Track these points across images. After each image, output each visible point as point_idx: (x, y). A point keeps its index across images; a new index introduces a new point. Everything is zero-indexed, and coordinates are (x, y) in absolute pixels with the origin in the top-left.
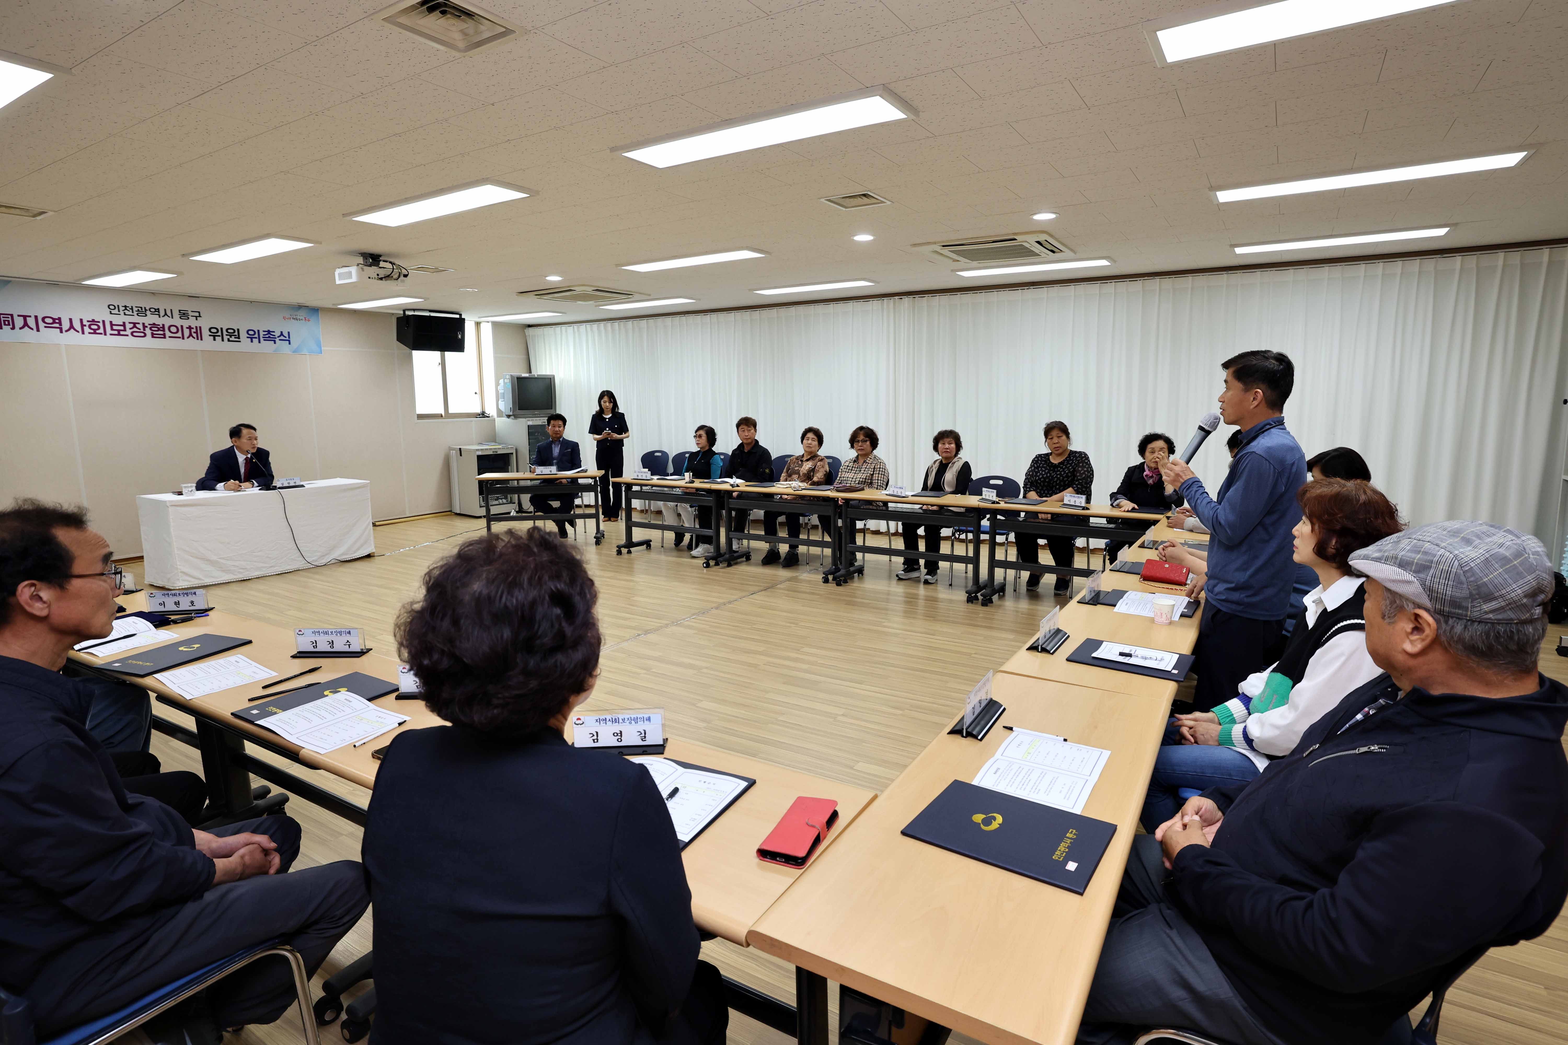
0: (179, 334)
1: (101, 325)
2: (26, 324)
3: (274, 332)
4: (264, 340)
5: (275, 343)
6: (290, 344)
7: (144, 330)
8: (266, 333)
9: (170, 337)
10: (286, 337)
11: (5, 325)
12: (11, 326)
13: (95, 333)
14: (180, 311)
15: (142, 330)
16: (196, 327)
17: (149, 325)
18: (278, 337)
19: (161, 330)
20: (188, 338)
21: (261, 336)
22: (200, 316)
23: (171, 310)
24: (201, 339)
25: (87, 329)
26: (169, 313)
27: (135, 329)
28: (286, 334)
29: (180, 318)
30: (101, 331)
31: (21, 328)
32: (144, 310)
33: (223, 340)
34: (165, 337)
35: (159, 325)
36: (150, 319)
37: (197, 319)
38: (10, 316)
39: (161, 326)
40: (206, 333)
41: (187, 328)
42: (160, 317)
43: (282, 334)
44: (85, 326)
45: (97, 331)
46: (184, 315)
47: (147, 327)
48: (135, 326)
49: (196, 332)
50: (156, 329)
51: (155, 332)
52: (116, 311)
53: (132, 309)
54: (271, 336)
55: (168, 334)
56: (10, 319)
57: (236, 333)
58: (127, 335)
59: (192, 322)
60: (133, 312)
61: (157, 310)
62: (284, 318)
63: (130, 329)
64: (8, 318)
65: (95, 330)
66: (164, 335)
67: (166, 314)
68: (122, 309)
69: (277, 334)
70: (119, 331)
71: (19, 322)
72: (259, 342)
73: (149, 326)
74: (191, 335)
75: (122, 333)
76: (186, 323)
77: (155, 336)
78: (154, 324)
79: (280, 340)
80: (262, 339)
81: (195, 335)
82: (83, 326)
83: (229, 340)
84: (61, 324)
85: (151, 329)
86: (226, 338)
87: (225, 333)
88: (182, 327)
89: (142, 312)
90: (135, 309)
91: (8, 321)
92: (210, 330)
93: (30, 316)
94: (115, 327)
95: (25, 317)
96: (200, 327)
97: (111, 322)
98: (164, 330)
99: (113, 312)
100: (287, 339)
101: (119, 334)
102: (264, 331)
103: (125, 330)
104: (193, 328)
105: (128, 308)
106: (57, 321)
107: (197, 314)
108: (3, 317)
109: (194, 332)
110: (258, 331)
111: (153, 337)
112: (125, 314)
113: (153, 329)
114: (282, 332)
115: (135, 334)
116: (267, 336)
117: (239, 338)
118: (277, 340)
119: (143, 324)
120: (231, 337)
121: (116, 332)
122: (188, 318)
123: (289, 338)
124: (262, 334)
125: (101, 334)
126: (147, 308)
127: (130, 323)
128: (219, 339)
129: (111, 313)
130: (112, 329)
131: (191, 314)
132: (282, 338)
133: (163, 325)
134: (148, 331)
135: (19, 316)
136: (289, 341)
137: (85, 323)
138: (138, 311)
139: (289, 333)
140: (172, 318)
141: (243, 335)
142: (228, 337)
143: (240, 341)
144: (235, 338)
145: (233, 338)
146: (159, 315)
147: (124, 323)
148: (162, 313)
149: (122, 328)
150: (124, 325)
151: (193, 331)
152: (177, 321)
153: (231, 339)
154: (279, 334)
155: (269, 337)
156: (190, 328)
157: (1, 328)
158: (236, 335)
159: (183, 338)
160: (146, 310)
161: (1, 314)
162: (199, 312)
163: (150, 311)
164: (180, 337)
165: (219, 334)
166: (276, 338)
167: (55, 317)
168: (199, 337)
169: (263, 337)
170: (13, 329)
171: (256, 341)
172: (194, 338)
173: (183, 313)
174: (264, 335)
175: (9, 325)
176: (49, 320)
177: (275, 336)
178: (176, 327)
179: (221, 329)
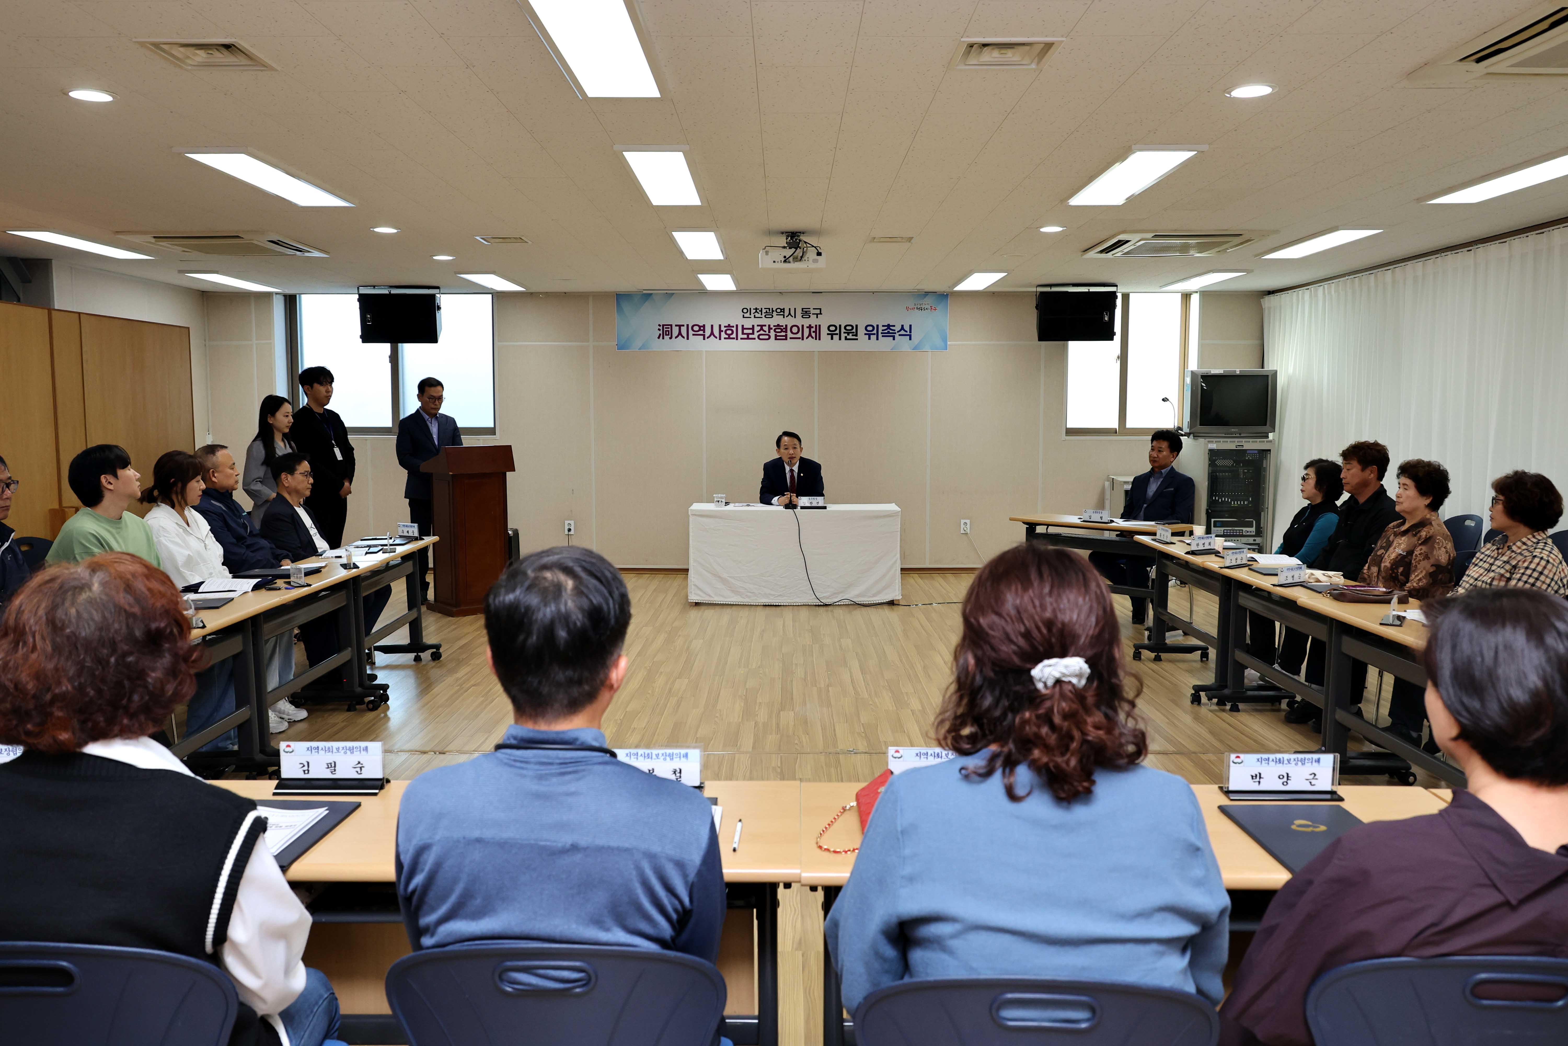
0: (800, 335)
1: (734, 329)
2: (680, 334)
3: (894, 326)
4: (883, 336)
5: (894, 339)
6: (910, 339)
7: (769, 332)
8: (886, 328)
9: (791, 338)
10: (906, 332)
11: (666, 335)
13: (729, 338)
14: (803, 309)
15: (767, 333)
16: (816, 326)
17: (774, 326)
18: (898, 332)
19: (784, 332)
20: (807, 338)
21: (880, 331)
22: (821, 314)
23: (795, 309)
24: (820, 339)
25: (723, 335)
26: (793, 314)
27: (762, 332)
28: (907, 328)
29: (802, 317)
30: (734, 336)
31: (676, 337)
32: (771, 311)
33: (840, 339)
34: (786, 339)
35: (783, 326)
36: (777, 320)
37: (817, 317)
38: (669, 326)
39: (784, 327)
40: (824, 331)
41: (807, 327)
42: (784, 317)
43: (902, 328)
44: (722, 331)
45: (731, 336)
46: (806, 313)
47: (772, 329)
48: (762, 329)
49: (815, 332)
50: (780, 330)
51: (778, 334)
52: (747, 315)
53: (761, 311)
54: (891, 331)
55: (790, 335)
56: (670, 329)
57: (854, 330)
58: (754, 339)
59: (813, 321)
60: (761, 315)
61: (783, 310)
62: (907, 308)
63: (758, 332)
64: (668, 328)
65: (729, 335)
66: (786, 336)
67: (790, 314)
68: (753, 311)
69: (898, 328)
70: (748, 334)
71: (675, 331)
72: (877, 339)
73: (774, 328)
74: (810, 335)
75: (751, 336)
76: (806, 322)
77: (778, 338)
78: (778, 325)
79: (900, 335)
80: (880, 335)
81: (813, 335)
82: (720, 331)
83: (846, 339)
84: (704, 332)
85: (775, 331)
86: (843, 335)
87: (843, 330)
88: (803, 326)
89: (769, 313)
90: (764, 311)
91: (669, 331)
92: (828, 329)
93: (683, 326)
94: (745, 331)
95: (680, 326)
96: (820, 326)
97: (743, 326)
98: (786, 332)
99: (746, 315)
100: (908, 333)
101: (748, 338)
102: (883, 326)
103: (753, 333)
104: (813, 327)
105: (758, 311)
106: (702, 328)
107: (818, 312)
109: (813, 332)
110: (878, 326)
111: (776, 339)
112: (755, 317)
113: (777, 330)
114: (902, 326)
115: (761, 337)
116: (886, 331)
117: (856, 335)
118: (897, 336)
119: (769, 326)
120: (848, 335)
121: (745, 336)
122: (809, 317)
123: (910, 332)
124: (881, 329)
125: (734, 338)
126: (774, 309)
127: (758, 326)
128: (836, 337)
129: (744, 317)
130: (743, 333)
131: (812, 311)
132: (902, 332)
133: (786, 326)
134: (772, 334)
135: (676, 326)
136: (910, 336)
137: (723, 329)
138: (766, 312)
139: (910, 326)
140: (795, 317)
141: (861, 331)
142: (846, 335)
143: (857, 339)
144: (852, 335)
145: (850, 336)
146: (784, 315)
147: (753, 326)
148: (786, 313)
149: (751, 331)
150: (753, 328)
151: (813, 330)
152: (799, 321)
153: (848, 337)
154: (900, 328)
155: (889, 333)
156: (810, 327)
157: (663, 338)
158: (854, 333)
159: (803, 339)
160: (773, 311)
161: (663, 325)
162: (820, 309)
163: (777, 312)
164: (799, 338)
165: (837, 332)
166: (895, 333)
167: (701, 324)
168: (818, 337)
169: (882, 333)
170: (671, 338)
171: (873, 337)
172: (813, 338)
173: (806, 311)
174: (883, 330)
175: (669, 335)
176: (696, 328)
177: (895, 330)
178: (798, 327)
179: (840, 326)
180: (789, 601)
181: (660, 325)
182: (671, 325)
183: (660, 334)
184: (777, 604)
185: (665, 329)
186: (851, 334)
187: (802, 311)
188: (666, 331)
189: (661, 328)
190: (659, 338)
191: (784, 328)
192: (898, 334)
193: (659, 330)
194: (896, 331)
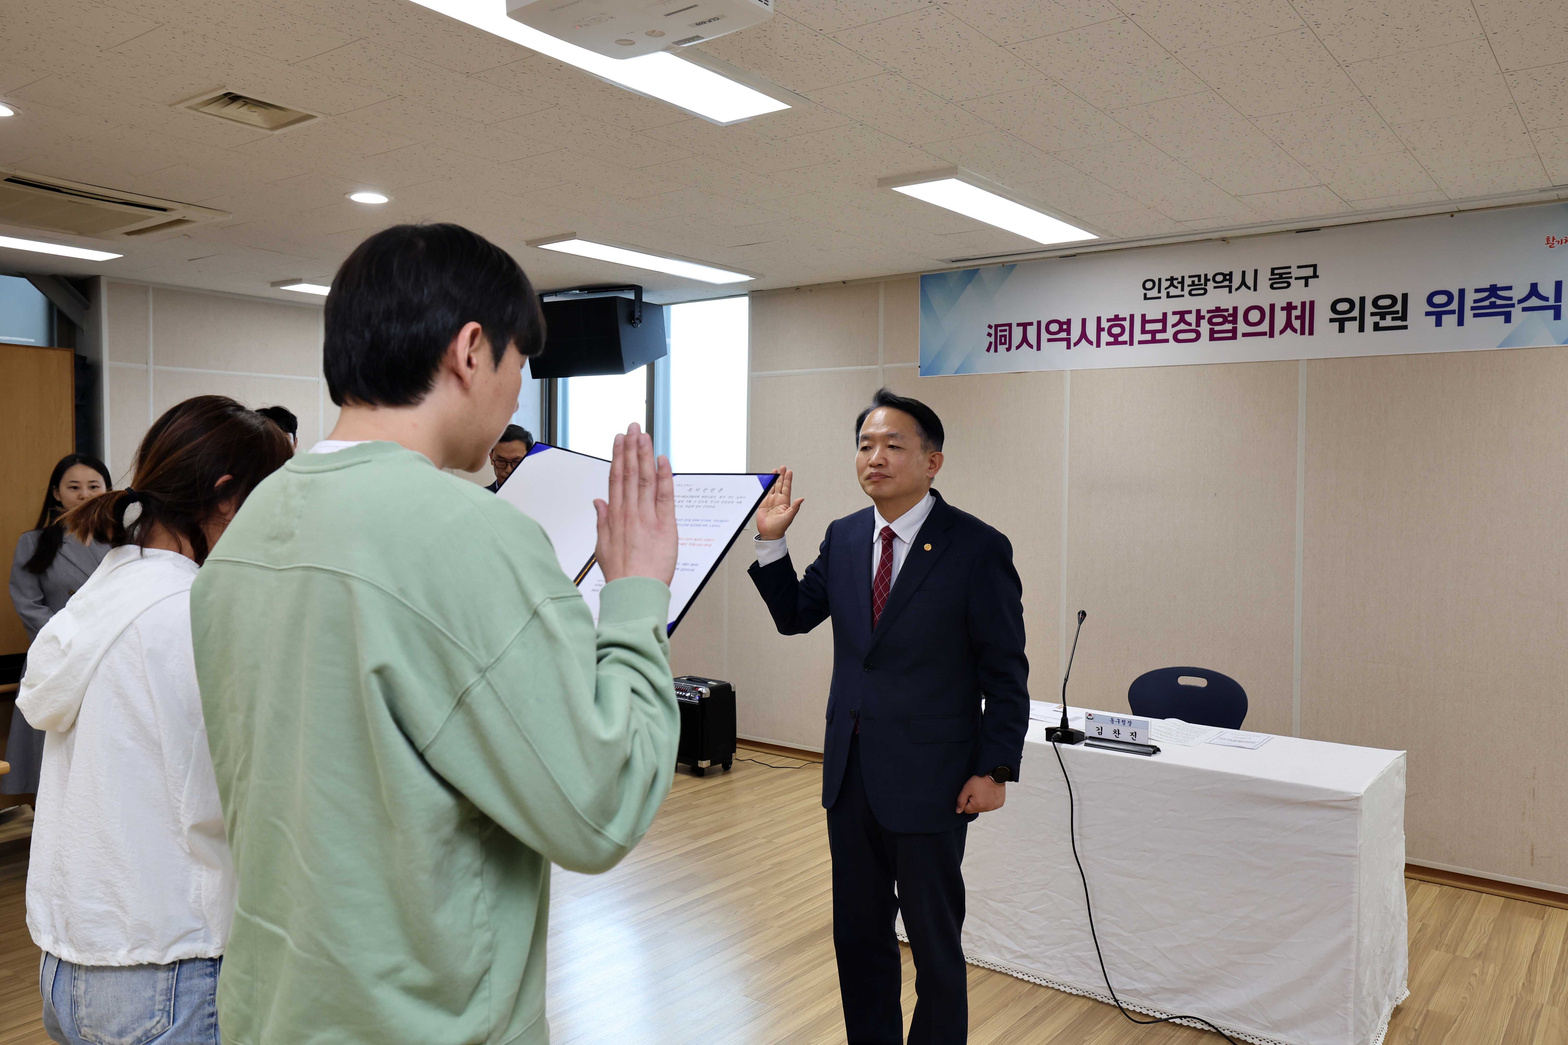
0: (1265, 327)
1: (1126, 324)
2: (1025, 340)
3: (1509, 288)
4: (1475, 315)
5: (1508, 320)
6: (1557, 316)
7: (1198, 325)
8: (1485, 294)
9: (1244, 335)
10: (1546, 299)
11: (1001, 344)
12: (1007, 346)
13: (1116, 342)
14: (1273, 270)
15: (1194, 327)
16: (1303, 304)
17: (1209, 312)
18: (1520, 302)
19: (1230, 322)
20: (1282, 332)
21: (1469, 303)
22: (1315, 276)
23: (1256, 271)
24: (1311, 333)
25: (1105, 337)
26: (1250, 281)
27: (1182, 326)
28: (1547, 290)
29: (1272, 287)
30: (1125, 337)
31: (1018, 347)
32: (1203, 281)
33: (1361, 329)
34: (1234, 337)
35: (1227, 310)
36: (1216, 298)
37: (1306, 285)
38: (1007, 328)
39: (1231, 311)
40: (1323, 314)
41: (1283, 309)
42: (1230, 292)
43: (1534, 290)
44: (1103, 330)
45: (1120, 339)
46: (1281, 278)
47: (1203, 317)
48: (1182, 320)
49: (1301, 318)
50: (1220, 320)
51: (1217, 328)
52: (1153, 293)
53: (1182, 283)
54: (1499, 302)
55: (1242, 327)
56: (1007, 333)
57: (1398, 307)
58: (1167, 341)
59: (1297, 294)
60: (1182, 290)
61: (1228, 277)
62: (1550, 241)
63: (1174, 326)
64: (1005, 330)
65: (1116, 337)
66: (1234, 331)
67: (1243, 283)
68: (1165, 284)
69: (1518, 293)
70: (1153, 333)
71: (1018, 336)
72: (1461, 322)
73: (1207, 316)
74: (1289, 325)
75: (1159, 336)
76: (1280, 298)
77: (1216, 335)
78: (1218, 309)
79: (1525, 309)
80: (1468, 313)
81: (1297, 324)
82: (1100, 329)
83: (1377, 327)
84: (1069, 334)
85: (1210, 321)
86: (1369, 321)
87: (1369, 308)
88: (1272, 306)
89: (1199, 285)
90: (1188, 281)
91: (1005, 336)
92: (1333, 308)
93: (1031, 324)
94: (1149, 327)
95: (1025, 326)
96: (1312, 303)
97: (1143, 316)
98: (1235, 321)
99: (1150, 294)
100: (1552, 302)
101: (1154, 341)
102: (1477, 291)
103: (1164, 330)
104: (1295, 308)
105: (1175, 282)
106: (1065, 327)
107: (1309, 272)
108: (1001, 331)
109: (1297, 318)
110: (1462, 292)
111: (1212, 338)
112: (1168, 296)
113: (1215, 320)
114: (1534, 287)
115: (1181, 336)
116: (1487, 303)
117: (1404, 318)
118: (1516, 312)
119: (1198, 311)
120: (1383, 318)
121: (1148, 337)
122: (1289, 284)
123: (1558, 299)
124: (1470, 298)
125: (1125, 343)
126: (1210, 277)
127: (1174, 313)
128: (1351, 327)
129: (1146, 298)
130: (1144, 331)
131: (1295, 273)
132: (1534, 302)
133: (1235, 309)
134: (1205, 328)
135: (1019, 325)
136: (1556, 309)
137: (1105, 325)
138: (1193, 283)
139: (1559, 285)
141: (1417, 307)
142: (1377, 319)
143: (1405, 327)
144: (1393, 319)
145: (1388, 322)
146: (1231, 287)
147: (1165, 315)
148: (1237, 281)
149: (1159, 326)
150: (1164, 320)
151: (1296, 313)
152: (1265, 296)
153: (1382, 324)
154: (1526, 291)
155: (1493, 305)
156: (1289, 308)
157: (996, 351)
158: (1397, 312)
159: (1272, 335)
160: (1207, 280)
161: (997, 326)
162: (1315, 267)
163: (1215, 281)
164: (1264, 334)
165: (1356, 313)
166: (1513, 306)
167: (1064, 320)
168: (1307, 326)
169: (1473, 308)
170: (1008, 349)
171: (1450, 320)
172: (1295, 331)
173: (1281, 275)
174: (1475, 301)
175: (1005, 343)
176: (1054, 327)
177: (1510, 299)
178: (1260, 309)
179: (1362, 300)
180: (1048, 976)
181: (990, 327)
182: (1010, 325)
183: (991, 343)
184: (1020, 976)
185: (999, 334)
186: (1389, 317)
187: (1273, 274)
188: (1001, 336)
189: (992, 331)
190: (988, 350)
191: (1230, 315)
192: (1519, 307)
193: (989, 335)
194: (1515, 301)
